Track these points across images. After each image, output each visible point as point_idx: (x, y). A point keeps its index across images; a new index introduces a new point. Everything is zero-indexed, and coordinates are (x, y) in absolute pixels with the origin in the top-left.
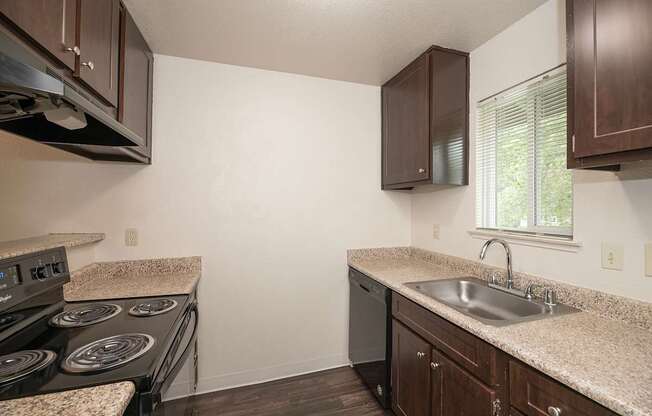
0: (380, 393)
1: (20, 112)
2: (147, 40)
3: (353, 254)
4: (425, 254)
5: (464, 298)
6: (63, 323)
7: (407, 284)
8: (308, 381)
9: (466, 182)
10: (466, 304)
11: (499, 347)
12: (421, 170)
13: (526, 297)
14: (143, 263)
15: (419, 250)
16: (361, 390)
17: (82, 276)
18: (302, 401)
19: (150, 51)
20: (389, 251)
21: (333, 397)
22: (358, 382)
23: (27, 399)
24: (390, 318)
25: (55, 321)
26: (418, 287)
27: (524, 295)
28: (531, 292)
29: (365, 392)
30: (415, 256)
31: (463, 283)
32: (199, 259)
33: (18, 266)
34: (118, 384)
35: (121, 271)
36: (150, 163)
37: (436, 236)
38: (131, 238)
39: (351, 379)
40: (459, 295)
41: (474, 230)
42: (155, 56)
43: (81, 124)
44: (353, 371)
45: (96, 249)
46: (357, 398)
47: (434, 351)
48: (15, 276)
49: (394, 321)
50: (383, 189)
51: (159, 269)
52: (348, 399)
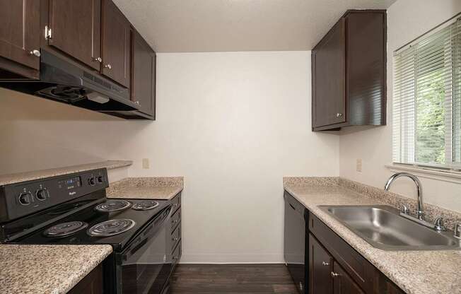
0: (301, 289)
1: (80, 96)
2: (151, 45)
3: (289, 181)
4: (349, 183)
5: (376, 223)
6: (101, 209)
7: (321, 207)
8: (252, 269)
9: (383, 122)
10: (378, 228)
11: (378, 268)
12: (338, 115)
13: (435, 229)
14: (151, 179)
15: (345, 180)
16: (290, 284)
17: (120, 185)
18: (244, 282)
19: (154, 52)
20: (319, 180)
21: (267, 284)
22: (289, 277)
23: (64, 246)
24: (308, 232)
25: (97, 208)
26: (329, 210)
27: (433, 226)
28: (441, 224)
29: (293, 286)
30: (342, 185)
31: (375, 210)
32: (182, 179)
33: (80, 177)
34: (104, 246)
35: (141, 183)
36: (155, 119)
37: (359, 169)
38: (146, 164)
39: (283, 274)
40: (372, 220)
41: (391, 165)
42: (157, 54)
43: (106, 100)
44: (286, 269)
45: (129, 169)
46: (286, 289)
47: (335, 263)
48: (78, 183)
49: (310, 235)
50: (313, 131)
51: (160, 183)
52: (278, 288)
